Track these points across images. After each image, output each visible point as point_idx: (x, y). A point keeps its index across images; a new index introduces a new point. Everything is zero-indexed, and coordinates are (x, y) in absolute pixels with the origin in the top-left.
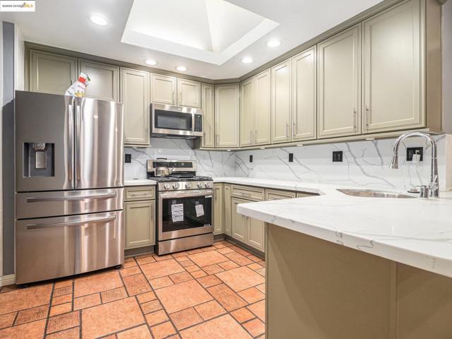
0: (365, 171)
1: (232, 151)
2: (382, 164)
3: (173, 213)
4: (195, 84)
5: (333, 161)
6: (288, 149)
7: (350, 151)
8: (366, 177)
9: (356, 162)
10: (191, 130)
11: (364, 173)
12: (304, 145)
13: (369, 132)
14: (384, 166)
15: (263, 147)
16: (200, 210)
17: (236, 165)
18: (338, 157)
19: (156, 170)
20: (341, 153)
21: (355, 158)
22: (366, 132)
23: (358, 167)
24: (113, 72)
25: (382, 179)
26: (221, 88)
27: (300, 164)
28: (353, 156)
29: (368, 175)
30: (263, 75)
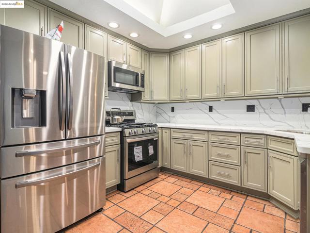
0: (272, 117)
1: (158, 103)
2: (285, 113)
3: (135, 154)
4: (137, 50)
5: (247, 111)
6: (208, 103)
7: (260, 105)
8: (273, 122)
9: (265, 112)
10: (138, 86)
11: (272, 119)
12: (225, 100)
13: (289, 93)
14: (287, 115)
15: (188, 101)
16: (151, 151)
17: (157, 114)
18: (251, 109)
19: (112, 118)
20: (253, 106)
21: (264, 109)
22: (286, 93)
23: (267, 116)
24: (79, 27)
25: (285, 123)
26: (154, 55)
27: (219, 113)
28: (262, 108)
29: (274, 121)
30: (194, 49)
